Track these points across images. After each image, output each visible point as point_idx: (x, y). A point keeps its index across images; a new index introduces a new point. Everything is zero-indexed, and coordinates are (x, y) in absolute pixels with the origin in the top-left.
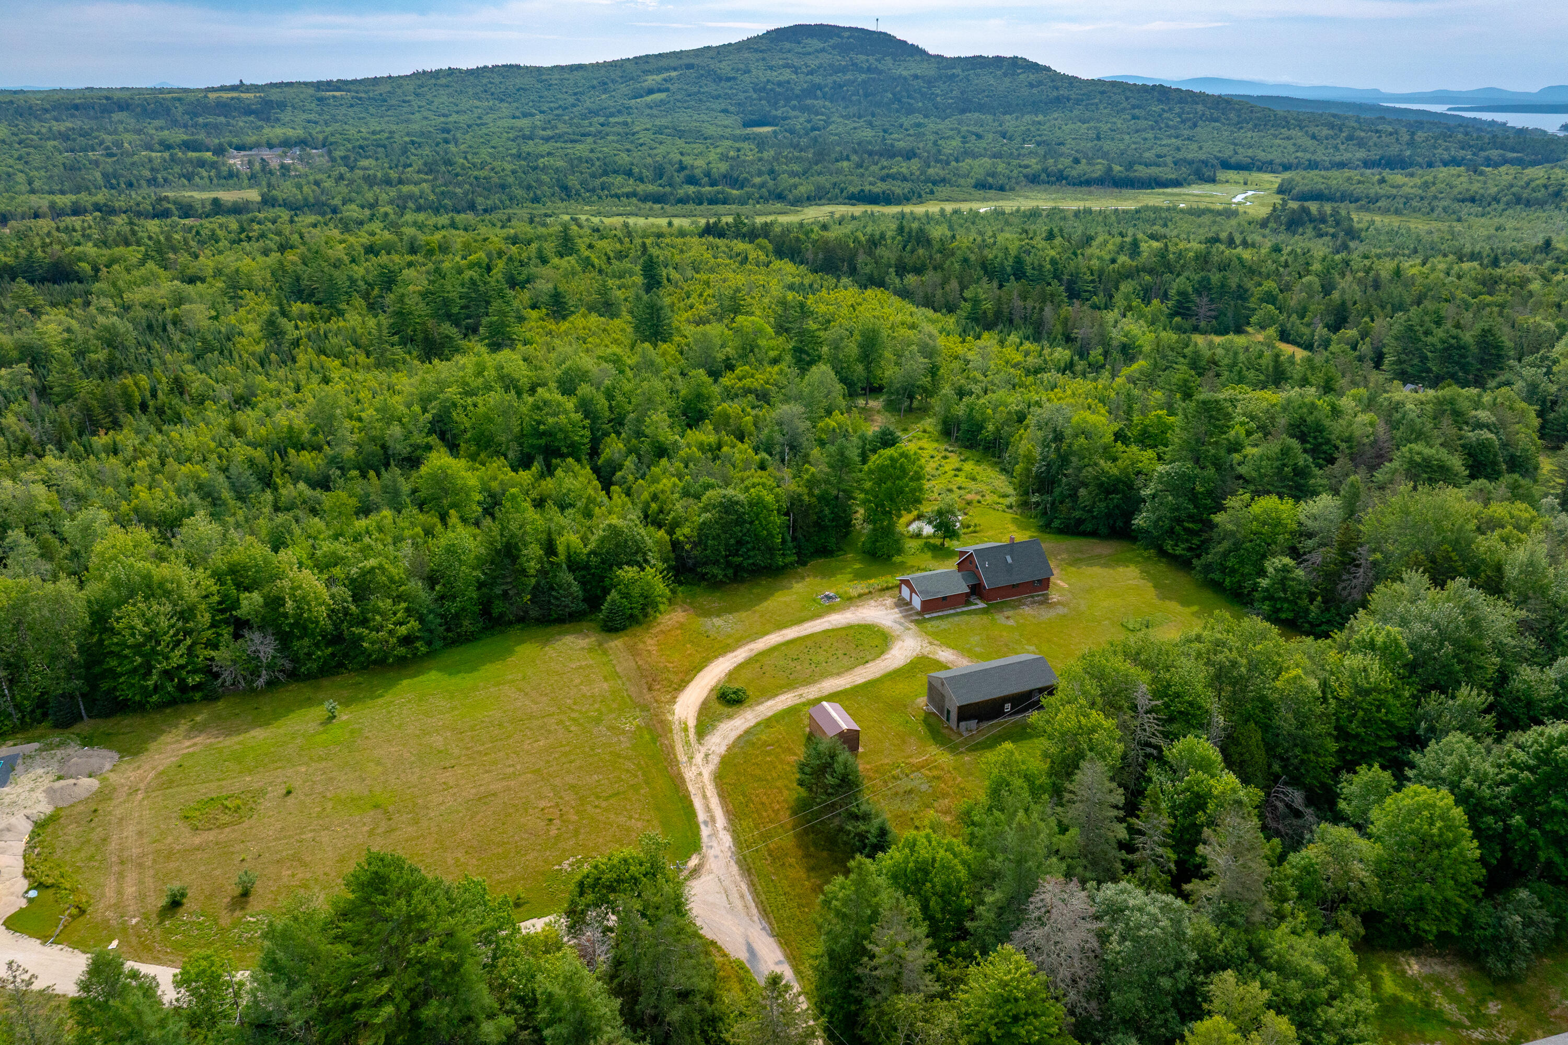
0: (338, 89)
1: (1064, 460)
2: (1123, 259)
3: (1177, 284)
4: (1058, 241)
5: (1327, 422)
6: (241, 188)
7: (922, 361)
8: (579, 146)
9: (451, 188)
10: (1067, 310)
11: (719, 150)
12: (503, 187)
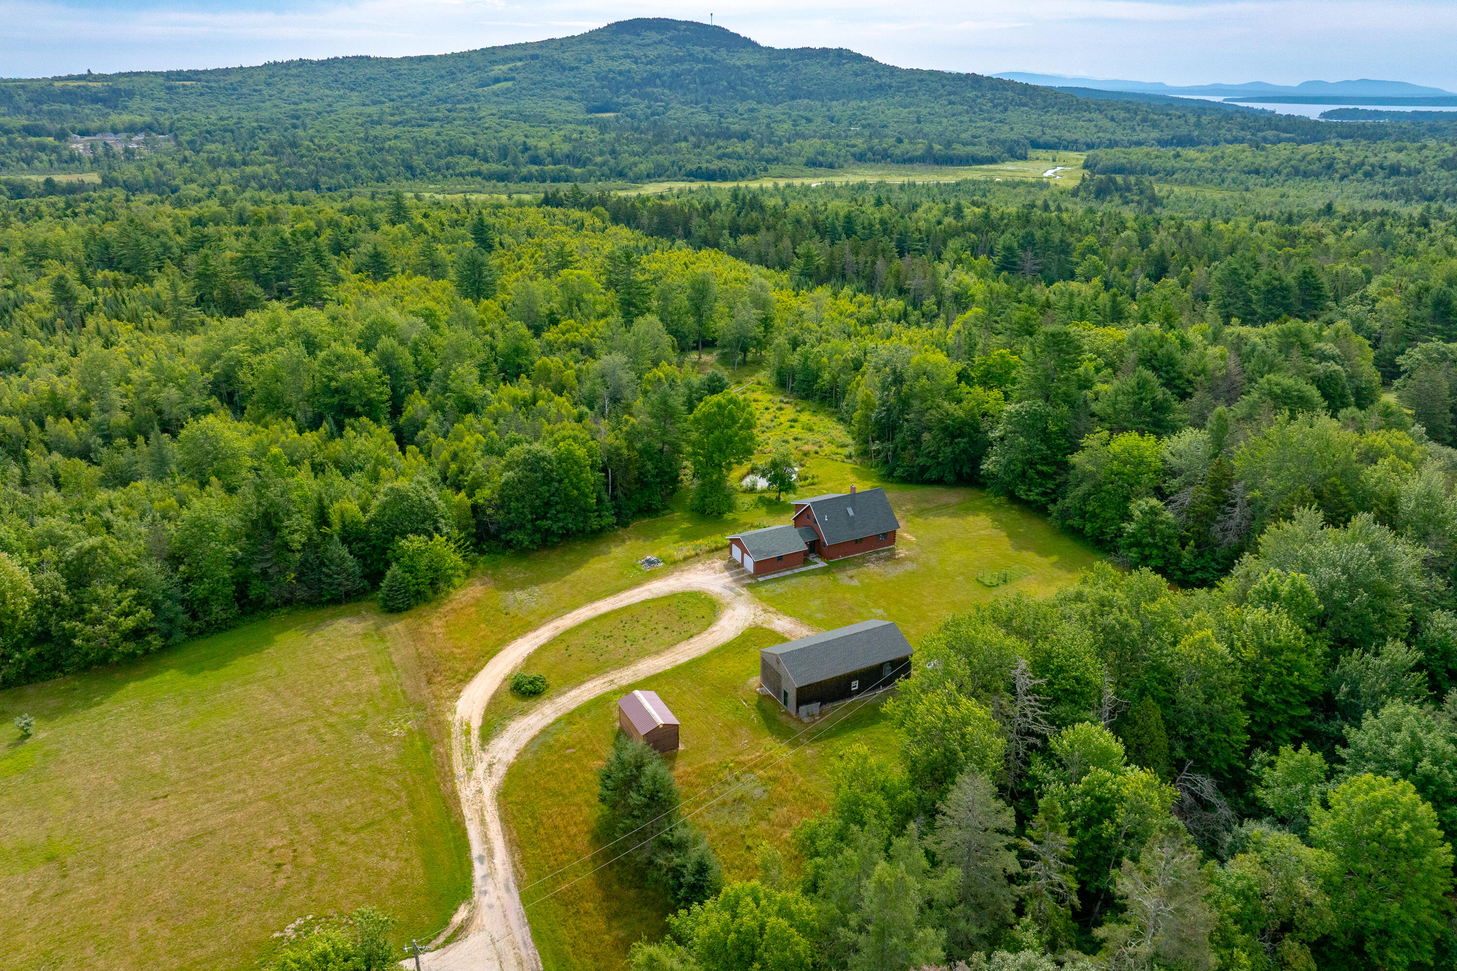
0: (189, 79)
1: (905, 403)
2: (948, 220)
3: (1002, 241)
4: (886, 207)
5: (1178, 355)
6: (83, 172)
7: (756, 313)
8: (425, 130)
9: (295, 169)
10: (897, 263)
11: (562, 133)
12: (348, 167)
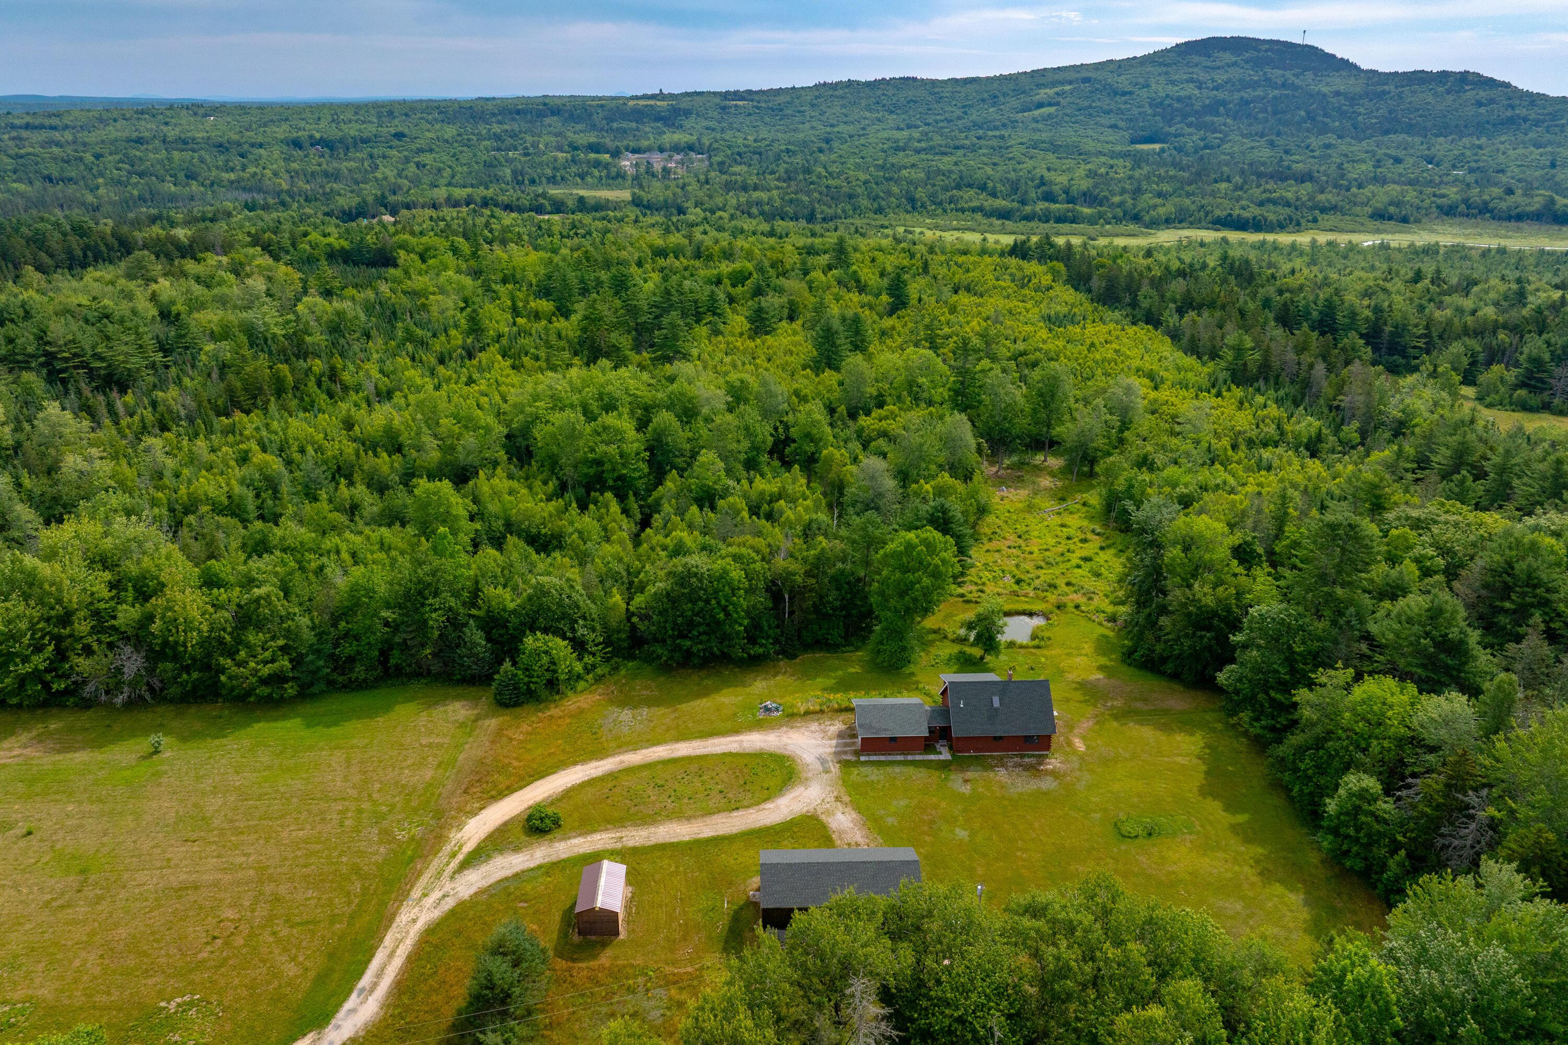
0: (742, 99)
2: (1489, 310)
3: (1529, 348)
6: (621, 189)
8: (946, 159)
9: (800, 196)
11: (1089, 167)
12: (851, 196)
